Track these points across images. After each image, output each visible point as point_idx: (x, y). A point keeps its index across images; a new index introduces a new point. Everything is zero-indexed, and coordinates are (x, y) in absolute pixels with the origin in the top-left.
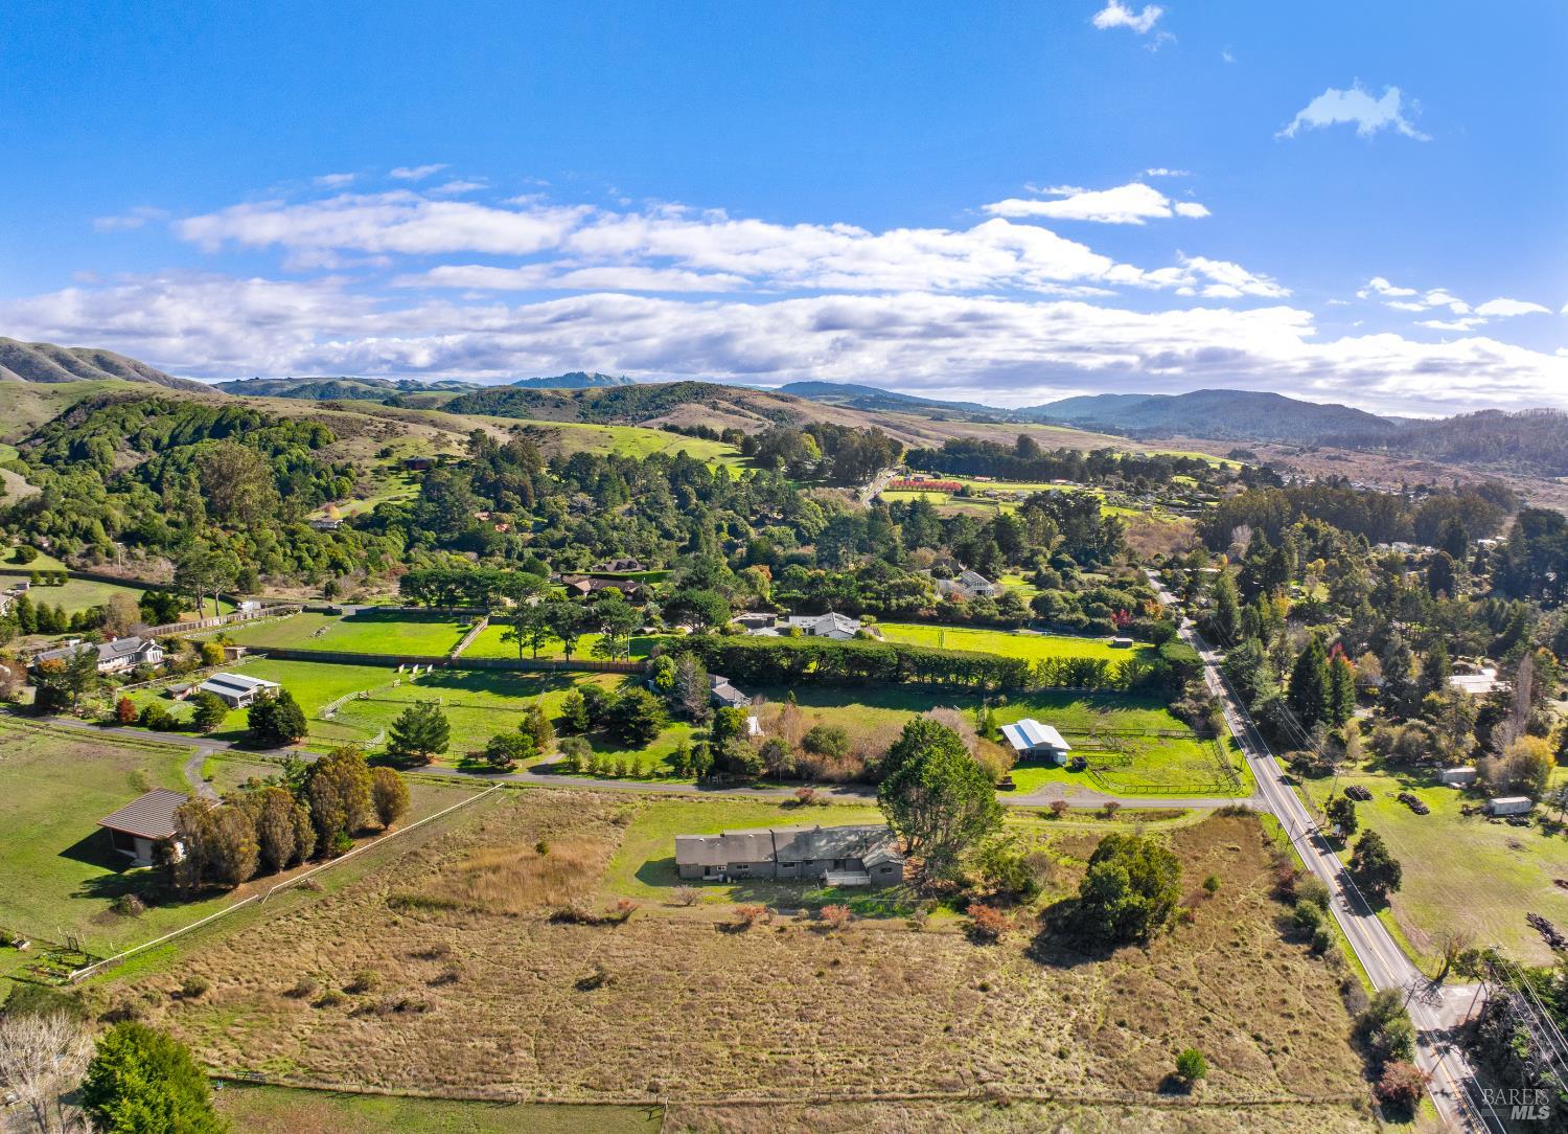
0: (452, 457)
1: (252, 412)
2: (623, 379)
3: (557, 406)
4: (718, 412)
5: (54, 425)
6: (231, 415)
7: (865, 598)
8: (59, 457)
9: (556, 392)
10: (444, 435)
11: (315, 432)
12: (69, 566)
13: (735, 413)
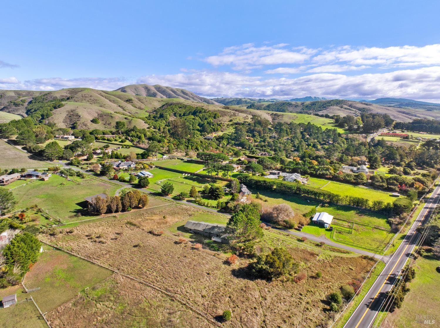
0: (247, 122)
1: (202, 109)
2: (323, 98)
3: (296, 107)
4: (342, 109)
5: (159, 109)
6: (198, 109)
7: (310, 170)
8: (157, 117)
9: (296, 103)
10: (248, 116)
11: (215, 114)
12: (133, 144)
13: (348, 109)
